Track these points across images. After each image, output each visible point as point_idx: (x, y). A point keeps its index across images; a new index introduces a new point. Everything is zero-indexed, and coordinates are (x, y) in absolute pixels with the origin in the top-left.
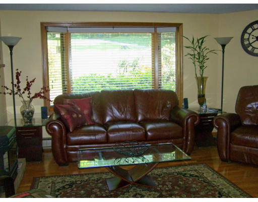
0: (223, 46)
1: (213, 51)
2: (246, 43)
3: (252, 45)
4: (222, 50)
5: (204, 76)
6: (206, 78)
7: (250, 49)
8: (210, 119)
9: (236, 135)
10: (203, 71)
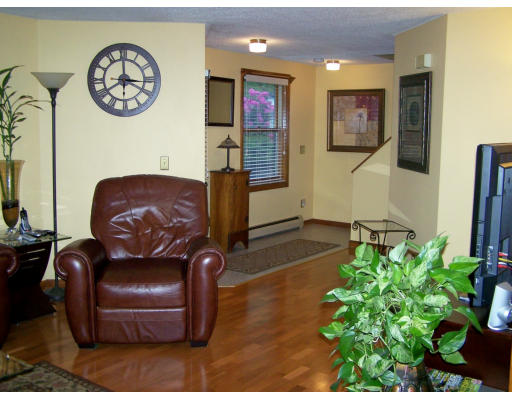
0: (53, 92)
1: (33, 103)
2: (99, 87)
3: (111, 91)
4: (50, 100)
5: (14, 157)
6: (20, 163)
7: (107, 100)
8: (34, 255)
9: (107, 286)
10: (11, 146)
